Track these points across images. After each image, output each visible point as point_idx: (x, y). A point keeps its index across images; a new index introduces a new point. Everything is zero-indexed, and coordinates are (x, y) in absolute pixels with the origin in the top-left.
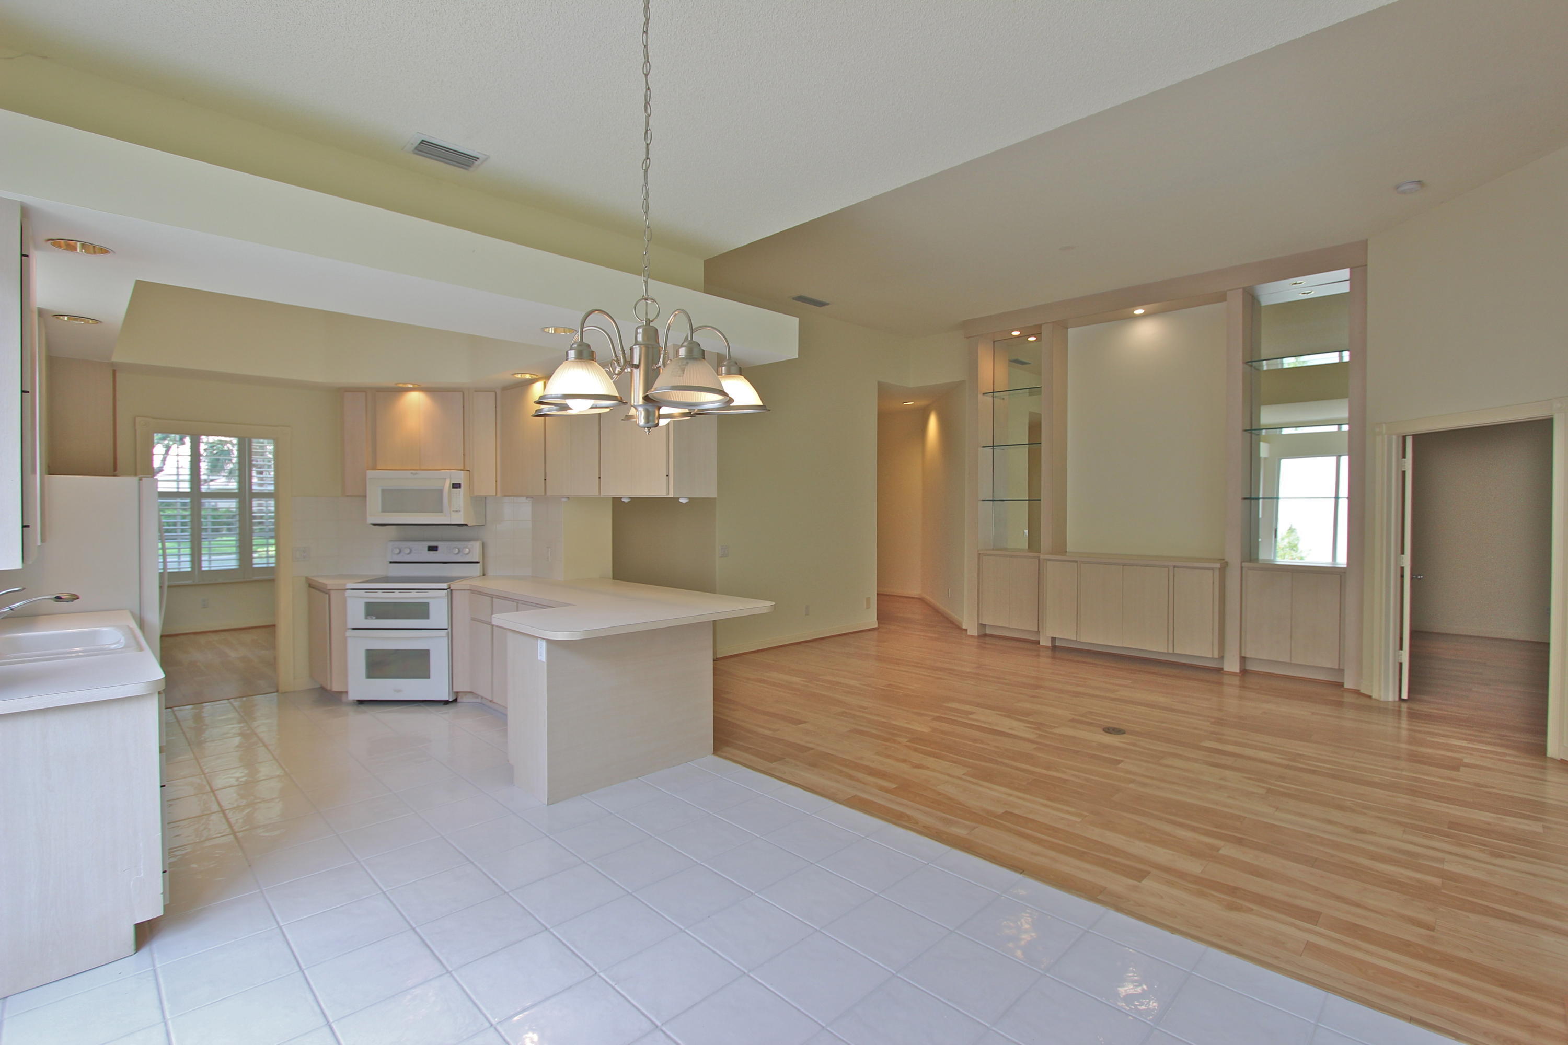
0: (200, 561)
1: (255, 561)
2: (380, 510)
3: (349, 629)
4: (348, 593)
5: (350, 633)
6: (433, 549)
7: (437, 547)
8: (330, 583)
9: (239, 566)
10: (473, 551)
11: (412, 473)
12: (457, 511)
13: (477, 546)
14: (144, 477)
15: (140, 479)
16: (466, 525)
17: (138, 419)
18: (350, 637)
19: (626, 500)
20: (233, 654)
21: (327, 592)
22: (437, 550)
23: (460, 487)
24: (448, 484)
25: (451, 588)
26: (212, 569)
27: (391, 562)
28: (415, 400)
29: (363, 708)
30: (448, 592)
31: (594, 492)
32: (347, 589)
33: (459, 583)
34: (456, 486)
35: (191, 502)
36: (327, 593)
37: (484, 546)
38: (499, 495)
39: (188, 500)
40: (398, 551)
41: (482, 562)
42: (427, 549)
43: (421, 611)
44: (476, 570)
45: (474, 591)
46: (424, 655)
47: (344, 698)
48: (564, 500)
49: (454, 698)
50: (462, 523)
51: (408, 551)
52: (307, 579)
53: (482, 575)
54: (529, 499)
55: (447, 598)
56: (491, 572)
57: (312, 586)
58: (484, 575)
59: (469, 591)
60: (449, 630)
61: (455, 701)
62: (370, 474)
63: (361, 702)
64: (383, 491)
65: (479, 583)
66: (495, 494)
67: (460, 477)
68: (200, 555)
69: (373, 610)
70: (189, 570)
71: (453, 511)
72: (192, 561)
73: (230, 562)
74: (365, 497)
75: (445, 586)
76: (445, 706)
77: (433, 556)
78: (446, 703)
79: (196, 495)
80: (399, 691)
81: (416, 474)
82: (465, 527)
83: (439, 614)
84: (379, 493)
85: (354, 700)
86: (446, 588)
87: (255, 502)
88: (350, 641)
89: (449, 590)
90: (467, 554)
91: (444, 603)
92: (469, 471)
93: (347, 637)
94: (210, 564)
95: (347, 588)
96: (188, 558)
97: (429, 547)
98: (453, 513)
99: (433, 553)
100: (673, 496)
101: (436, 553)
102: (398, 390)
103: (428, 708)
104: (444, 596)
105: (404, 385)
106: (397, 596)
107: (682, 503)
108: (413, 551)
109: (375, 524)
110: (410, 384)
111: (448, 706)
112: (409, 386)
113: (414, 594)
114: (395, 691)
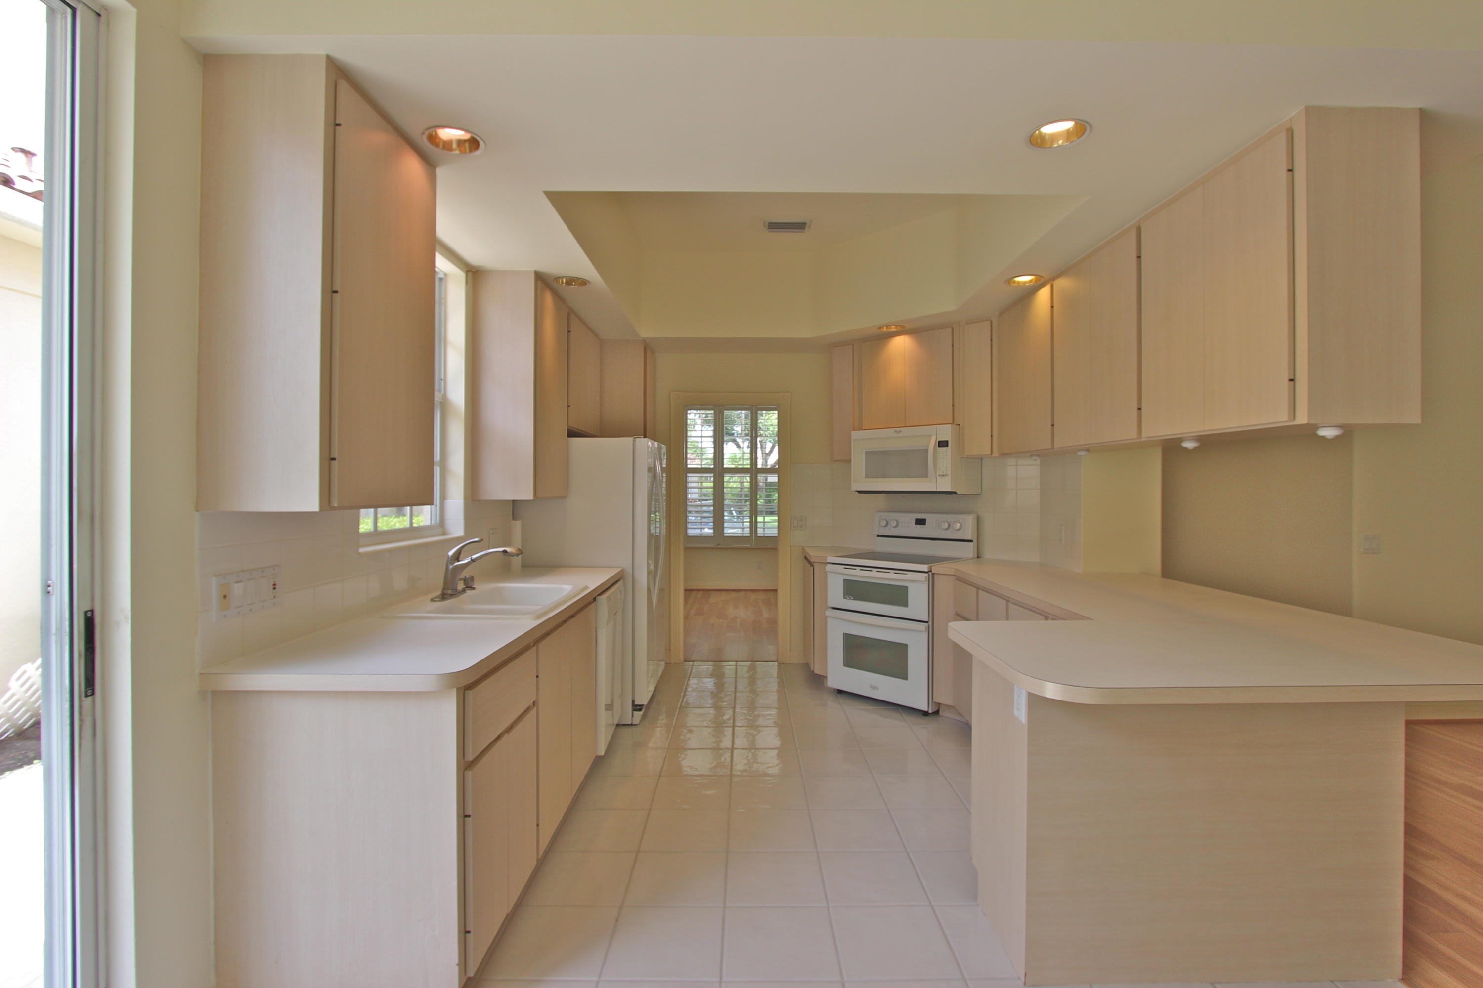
0: (722, 528)
2: (864, 475)
3: (829, 607)
4: (829, 567)
5: (829, 612)
6: (920, 522)
7: (925, 520)
8: (814, 554)
10: (966, 527)
11: (895, 431)
12: (943, 475)
13: (969, 521)
15: (634, 440)
16: (955, 493)
17: (672, 393)
18: (831, 617)
19: (1189, 445)
21: (811, 563)
22: (924, 524)
23: (947, 446)
24: (932, 443)
25: (933, 572)
27: (878, 536)
28: (901, 344)
29: (842, 699)
30: (929, 575)
31: (1131, 434)
32: (829, 563)
33: (942, 565)
34: (943, 444)
36: (813, 566)
37: (978, 520)
38: (995, 454)
40: (884, 523)
41: (977, 540)
42: (914, 522)
43: (898, 596)
44: (968, 550)
45: (960, 579)
46: (902, 649)
47: (824, 684)
48: (1081, 453)
49: (935, 710)
50: (949, 490)
51: (894, 524)
52: (804, 549)
53: (976, 556)
54: (1035, 458)
55: (927, 583)
56: (988, 554)
57: (807, 557)
58: (978, 557)
59: (954, 577)
60: (930, 623)
61: (936, 713)
62: (855, 434)
63: (840, 692)
64: (867, 453)
65: (969, 570)
66: (989, 453)
67: (946, 432)
68: (723, 522)
69: (853, 589)
70: (711, 535)
71: (939, 475)
74: (850, 461)
75: (925, 567)
76: (924, 717)
77: (919, 531)
78: (925, 714)
79: (719, 466)
80: (875, 688)
81: (900, 432)
82: (954, 495)
83: (918, 605)
84: (864, 455)
85: (832, 688)
86: (926, 570)
88: (830, 622)
89: (930, 573)
90: (958, 530)
91: (924, 588)
92: (959, 425)
93: (826, 617)
95: (828, 561)
97: (916, 519)
98: (939, 477)
99: (921, 527)
100: (1305, 422)
101: (924, 527)
102: (883, 337)
103: (903, 715)
104: (924, 580)
105: (887, 327)
106: (874, 576)
107: (1323, 437)
108: (900, 524)
109: (860, 492)
110: (893, 326)
111: (927, 718)
112: (893, 329)
113: (891, 575)
114: (871, 686)
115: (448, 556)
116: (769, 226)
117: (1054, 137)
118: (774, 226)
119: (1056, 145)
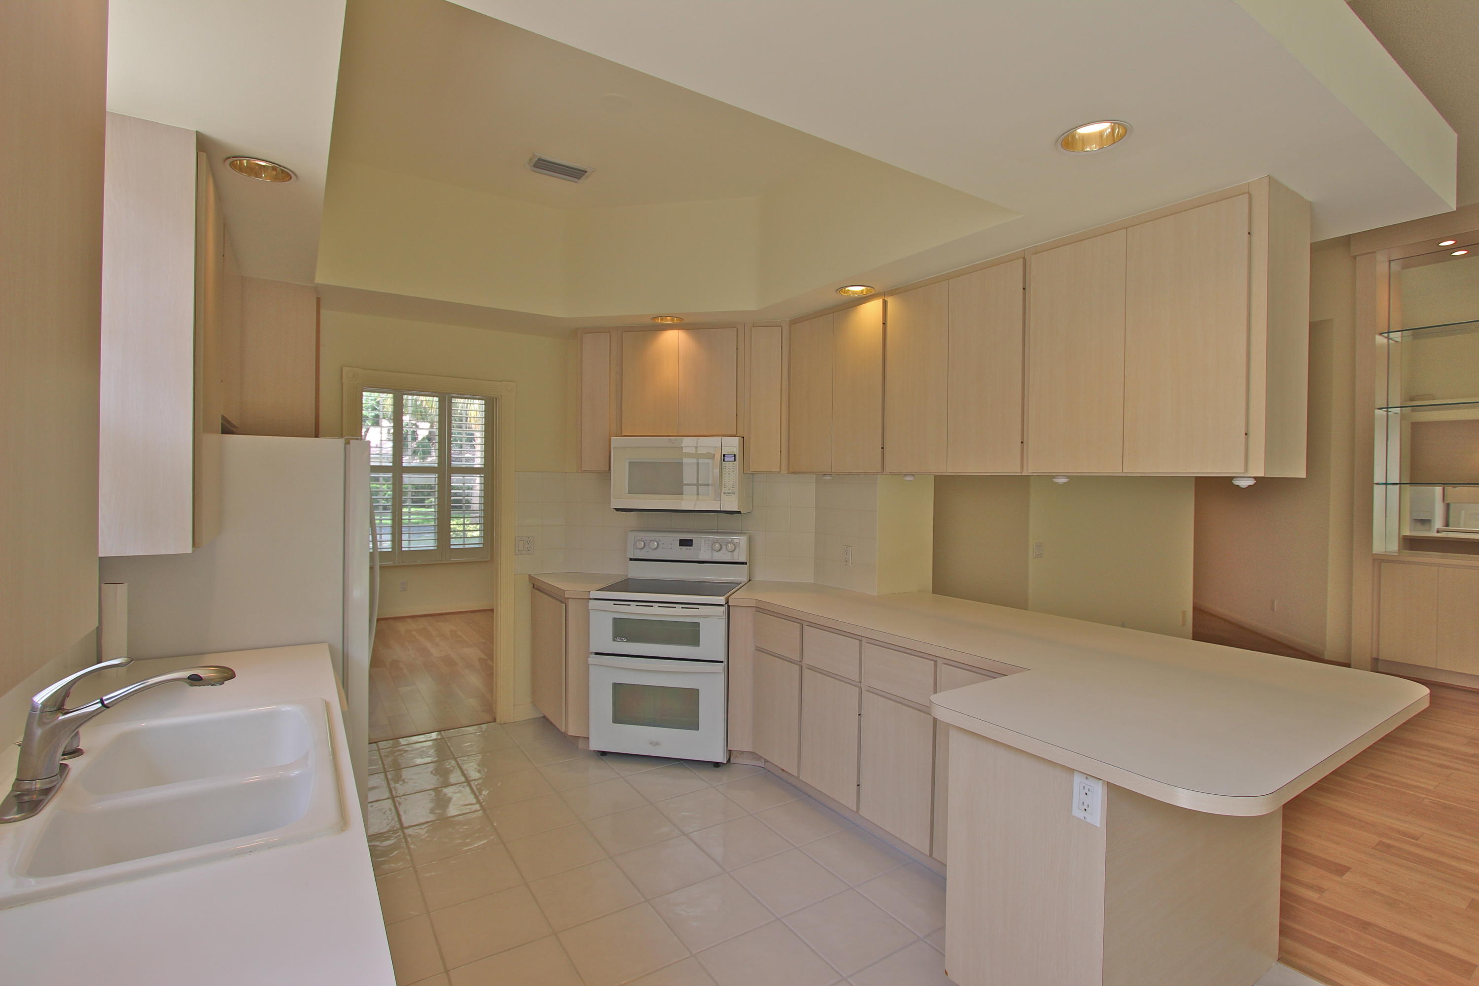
0: (401, 540)
1: (453, 541)
2: (627, 491)
3: (591, 653)
4: (591, 603)
5: (593, 659)
6: (685, 544)
7: (692, 541)
8: (568, 587)
9: (437, 546)
10: (736, 548)
11: (667, 439)
12: (729, 493)
13: (742, 541)
14: (353, 439)
15: (347, 443)
16: (738, 512)
17: (345, 370)
18: (591, 664)
19: (1060, 481)
20: (435, 652)
21: (560, 598)
22: (691, 545)
23: (734, 460)
24: (717, 456)
25: (729, 604)
26: (412, 549)
27: (631, 559)
28: (673, 341)
29: (607, 762)
30: (725, 608)
31: (1010, 467)
32: (590, 599)
34: (728, 458)
35: (393, 477)
36: (564, 603)
37: (750, 540)
38: (783, 471)
39: (390, 475)
40: (641, 545)
41: (750, 564)
42: (678, 542)
43: (686, 634)
45: (761, 609)
46: (692, 695)
47: (581, 744)
49: (728, 759)
50: (736, 509)
51: (654, 545)
52: (531, 577)
53: (748, 579)
54: (813, 478)
55: (723, 617)
56: (758, 576)
57: (536, 586)
58: (750, 580)
59: (754, 609)
60: (726, 663)
61: (729, 763)
62: (616, 441)
63: (604, 754)
64: (631, 464)
66: (777, 470)
67: (732, 445)
68: (401, 534)
69: (626, 630)
70: (390, 550)
71: (724, 493)
72: (393, 541)
73: (426, 542)
74: (609, 473)
75: (721, 600)
76: (715, 769)
77: (690, 552)
78: (717, 765)
79: (397, 469)
80: (656, 744)
81: (675, 442)
83: (712, 640)
84: (627, 465)
85: (595, 749)
86: (722, 603)
87: (454, 478)
88: (592, 669)
89: (726, 606)
90: (732, 551)
91: (719, 625)
92: (743, 437)
93: (589, 664)
94: (409, 544)
95: (589, 597)
96: (389, 537)
97: (681, 540)
98: (724, 495)
99: (687, 549)
100: (1263, 476)
101: (690, 549)
102: (656, 328)
103: (694, 771)
104: (722, 614)
105: (662, 319)
106: (656, 612)
107: (1238, 486)
108: (661, 546)
109: (617, 510)
110: (669, 318)
111: (719, 769)
112: (668, 321)
113: (678, 610)
114: (651, 743)
115: (34, 707)
116: (536, 162)
117: (1085, 139)
118: (543, 165)
119: (1088, 149)
